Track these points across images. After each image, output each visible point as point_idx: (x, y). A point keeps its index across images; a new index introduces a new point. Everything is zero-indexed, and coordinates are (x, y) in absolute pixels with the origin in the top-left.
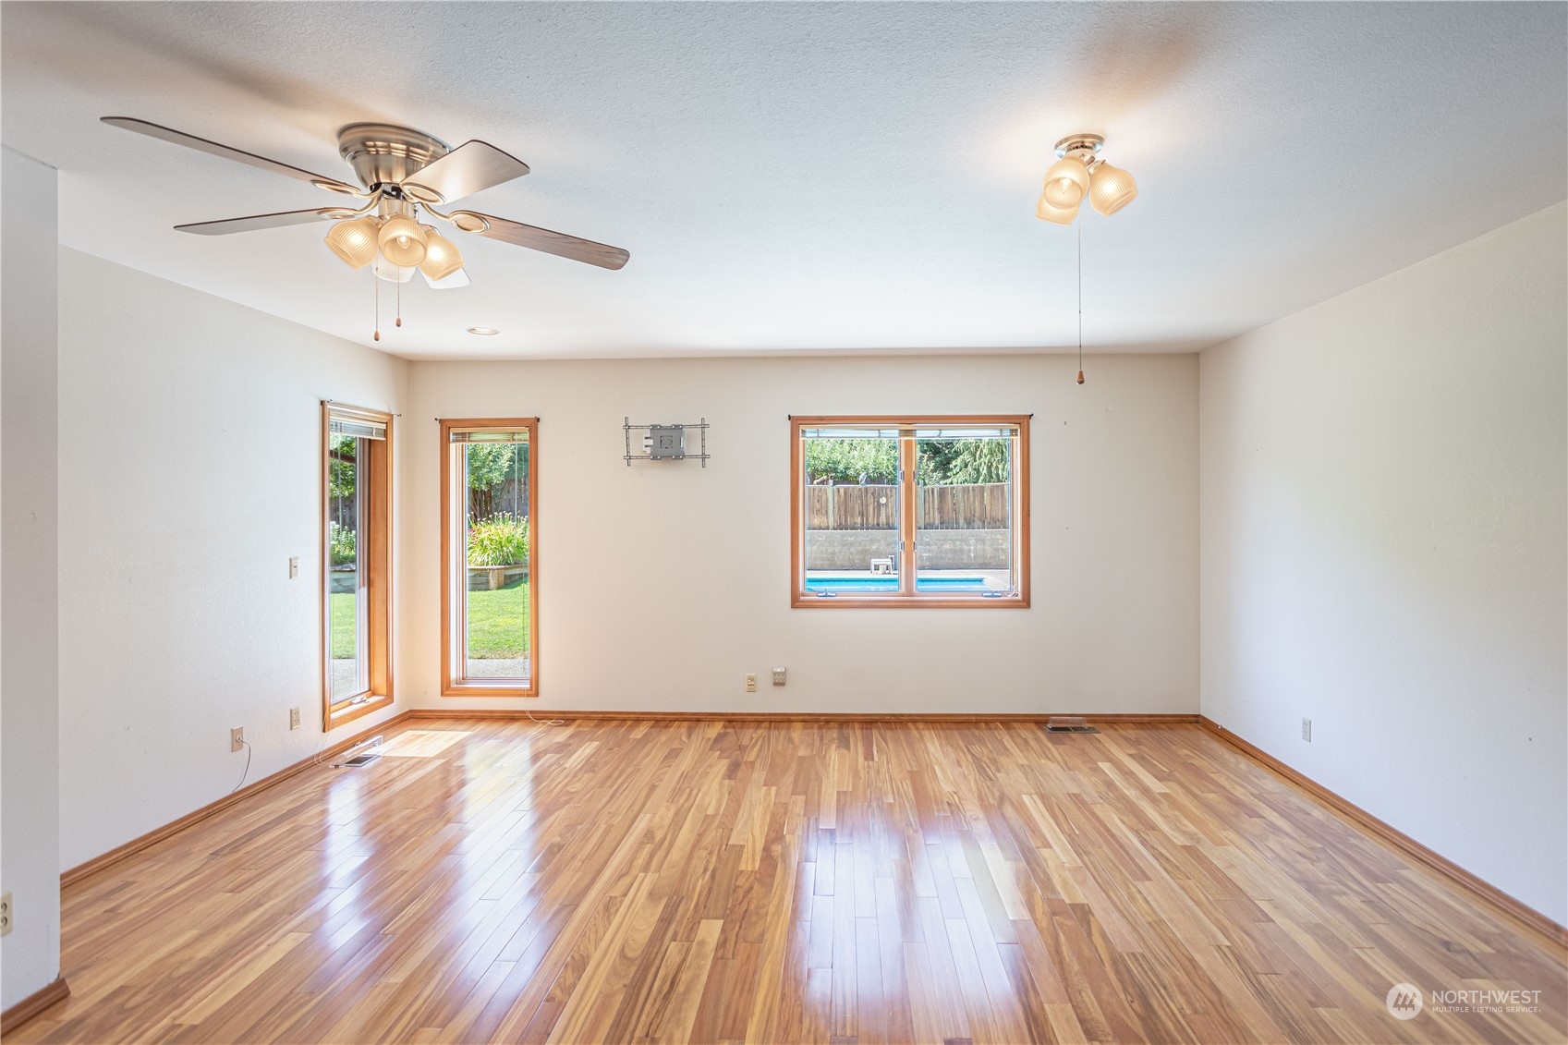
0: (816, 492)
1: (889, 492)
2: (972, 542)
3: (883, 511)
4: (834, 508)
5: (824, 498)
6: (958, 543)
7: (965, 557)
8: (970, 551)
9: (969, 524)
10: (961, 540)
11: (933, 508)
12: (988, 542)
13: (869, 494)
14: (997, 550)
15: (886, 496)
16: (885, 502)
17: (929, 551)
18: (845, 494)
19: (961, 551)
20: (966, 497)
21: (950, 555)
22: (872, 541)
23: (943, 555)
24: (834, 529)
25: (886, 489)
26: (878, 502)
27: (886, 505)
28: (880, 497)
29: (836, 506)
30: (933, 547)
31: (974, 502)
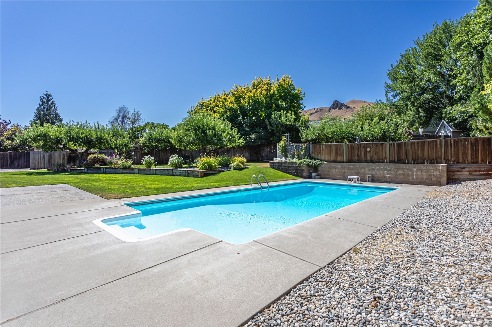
0: (339, 146)
1: (371, 146)
2: (415, 170)
3: (368, 154)
4: (346, 153)
5: (342, 149)
6: (406, 170)
7: (410, 178)
8: (413, 175)
9: (415, 161)
10: (408, 169)
11: (394, 153)
12: (424, 171)
13: (362, 147)
14: (430, 175)
15: (370, 148)
16: (369, 150)
17: (390, 174)
18: (351, 147)
19: (408, 175)
20: (413, 147)
21: (401, 177)
22: (361, 168)
23: (398, 176)
24: (346, 162)
25: (370, 144)
26: (366, 150)
27: (370, 151)
28: (367, 148)
29: (347, 152)
30: (392, 172)
31: (418, 149)
